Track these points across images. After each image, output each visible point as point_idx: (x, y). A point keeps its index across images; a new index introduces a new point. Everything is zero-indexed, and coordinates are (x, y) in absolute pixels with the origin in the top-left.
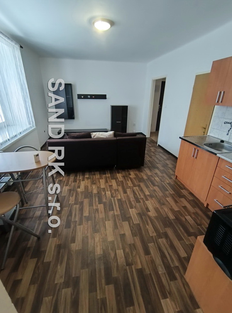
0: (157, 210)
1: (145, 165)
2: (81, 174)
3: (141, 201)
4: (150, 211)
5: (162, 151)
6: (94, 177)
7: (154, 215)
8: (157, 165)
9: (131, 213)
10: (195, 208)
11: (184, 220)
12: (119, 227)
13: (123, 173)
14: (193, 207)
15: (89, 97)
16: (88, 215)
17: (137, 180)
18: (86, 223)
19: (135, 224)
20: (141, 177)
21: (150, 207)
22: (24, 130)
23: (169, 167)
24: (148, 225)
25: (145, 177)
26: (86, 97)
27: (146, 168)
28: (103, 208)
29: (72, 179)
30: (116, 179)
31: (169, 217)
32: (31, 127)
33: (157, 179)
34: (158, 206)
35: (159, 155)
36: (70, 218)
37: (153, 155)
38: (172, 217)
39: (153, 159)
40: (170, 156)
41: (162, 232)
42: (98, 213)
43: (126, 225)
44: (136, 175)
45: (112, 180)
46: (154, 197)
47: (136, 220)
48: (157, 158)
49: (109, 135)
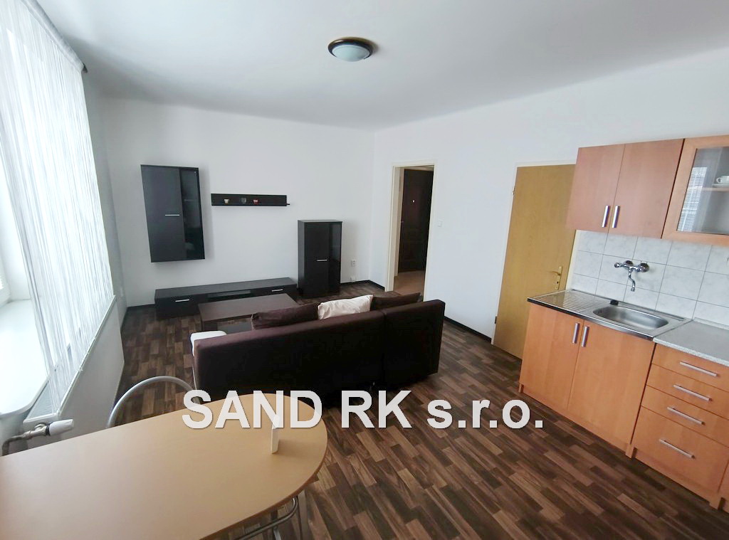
0: (550, 497)
3: (500, 479)
4: (541, 508)
7: (558, 517)
8: (459, 362)
9: (505, 528)
10: (614, 466)
11: (622, 508)
14: (611, 464)
21: (533, 493)
23: (487, 365)
25: (458, 403)
26: (236, 200)
27: (443, 377)
31: (589, 509)
34: (546, 485)
38: (595, 508)
46: (517, 458)
49: (362, 305)
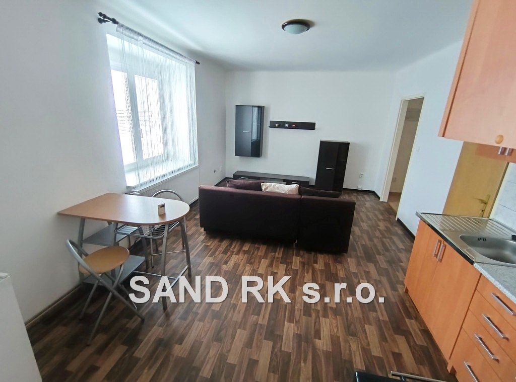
1: (350, 252)
2: (239, 243)
3: (314, 315)
4: (320, 339)
6: (256, 252)
7: (325, 349)
8: (377, 256)
9: (285, 329)
12: (254, 345)
13: (306, 255)
15: (287, 125)
16: (218, 310)
17: (324, 276)
18: (209, 321)
19: (284, 351)
20: (334, 271)
21: (325, 332)
22: (178, 168)
23: (400, 266)
25: (341, 274)
26: (281, 125)
27: (351, 257)
29: (223, 248)
30: (289, 264)
31: (354, 362)
32: (191, 165)
34: (341, 334)
35: (391, 239)
37: (378, 237)
38: (359, 364)
39: (374, 244)
43: (267, 346)
45: (281, 265)
46: (341, 315)
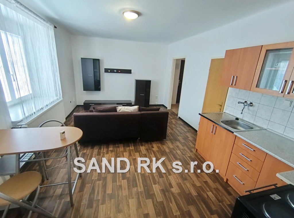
0: (179, 186)
1: (167, 138)
2: (105, 146)
3: (164, 176)
4: (173, 188)
5: (182, 123)
6: (118, 150)
7: (177, 192)
8: (178, 137)
9: (155, 190)
10: (216, 183)
11: (206, 196)
12: (142, 205)
13: (147, 145)
14: (214, 182)
15: (115, 71)
16: (111, 192)
17: (160, 153)
18: (109, 202)
19: (159, 202)
20: (163, 150)
21: (174, 183)
22: (50, 102)
23: (190, 140)
24: (171, 203)
25: (167, 150)
26: (112, 71)
27: (168, 141)
28: (127, 184)
29: (96, 152)
30: (140, 152)
31: (192, 193)
32: (58, 99)
33: (178, 152)
34: (180, 181)
35: (180, 127)
36: (92, 196)
37: (174, 128)
38: (194, 193)
39: (175, 132)
40: (190, 128)
41: (185, 210)
42: (122, 190)
43: (149, 202)
44: (158, 147)
45: (136, 153)
47: (160, 197)
48: (178, 131)
49: (134, 109)
